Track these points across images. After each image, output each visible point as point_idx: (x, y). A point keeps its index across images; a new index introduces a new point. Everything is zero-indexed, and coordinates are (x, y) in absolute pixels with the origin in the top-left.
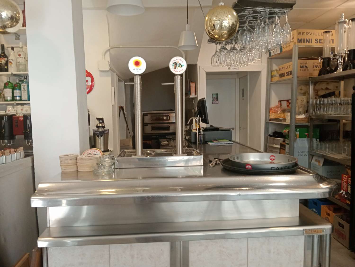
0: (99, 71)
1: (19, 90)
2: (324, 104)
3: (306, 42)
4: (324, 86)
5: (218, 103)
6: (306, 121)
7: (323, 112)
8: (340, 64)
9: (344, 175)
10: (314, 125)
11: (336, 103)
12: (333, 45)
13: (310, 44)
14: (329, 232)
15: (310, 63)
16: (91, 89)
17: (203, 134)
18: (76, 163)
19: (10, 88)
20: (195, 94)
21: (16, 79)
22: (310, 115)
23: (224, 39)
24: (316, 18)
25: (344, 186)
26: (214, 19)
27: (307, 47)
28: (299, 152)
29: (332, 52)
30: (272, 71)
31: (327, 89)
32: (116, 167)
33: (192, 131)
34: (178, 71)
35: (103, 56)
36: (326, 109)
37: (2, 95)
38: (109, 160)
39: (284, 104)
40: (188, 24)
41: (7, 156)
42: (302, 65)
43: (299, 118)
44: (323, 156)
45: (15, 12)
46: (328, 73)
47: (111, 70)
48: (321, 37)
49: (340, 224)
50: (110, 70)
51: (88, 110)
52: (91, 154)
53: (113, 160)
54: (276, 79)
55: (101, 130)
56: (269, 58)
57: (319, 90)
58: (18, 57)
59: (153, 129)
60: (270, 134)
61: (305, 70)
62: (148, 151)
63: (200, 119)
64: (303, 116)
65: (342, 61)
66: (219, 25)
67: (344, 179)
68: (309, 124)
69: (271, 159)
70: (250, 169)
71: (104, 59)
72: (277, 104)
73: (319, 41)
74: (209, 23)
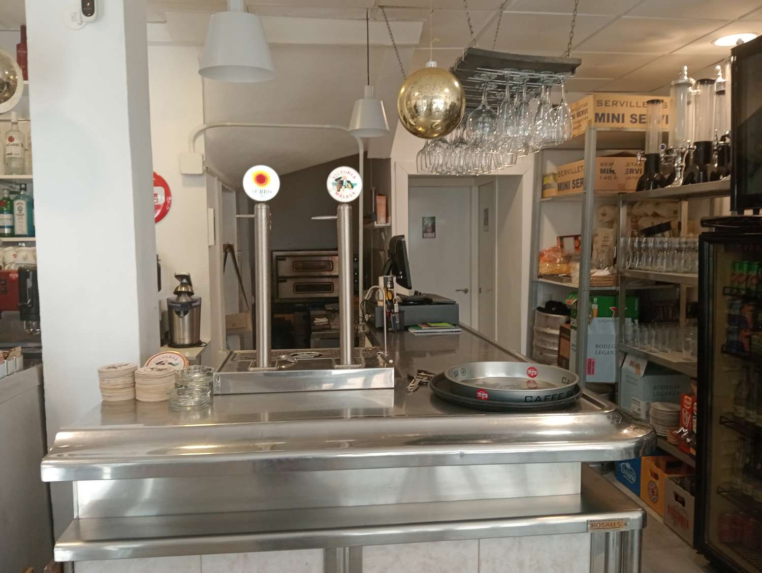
0: (182, 174)
1: (8, 213)
2: (647, 248)
3: (613, 121)
4: (649, 209)
5: (435, 237)
6: (612, 282)
7: (646, 266)
8: (680, 169)
9: (686, 397)
10: (627, 291)
11: (670, 249)
12: (667, 128)
13: (620, 125)
14: (637, 527)
15: (620, 163)
16: (164, 211)
17: (399, 311)
18: (133, 385)
20: (387, 221)
21: (4, 189)
22: (620, 269)
23: (436, 135)
24: (634, 70)
25: (685, 419)
26: (417, 94)
27: (614, 130)
28: (597, 346)
29: (663, 144)
30: (544, 176)
31: (656, 215)
32: (216, 392)
33: (377, 303)
34: (345, 196)
35: (191, 144)
36: (652, 259)
38: (201, 377)
39: (570, 244)
40: (369, 84)
42: (603, 168)
43: (597, 277)
44: (646, 356)
45: (7, 73)
46: (655, 187)
47: (207, 172)
48: (643, 111)
49: (677, 497)
50: (205, 172)
51: (157, 256)
52: (164, 364)
53: (208, 377)
54: (553, 192)
55: (184, 301)
57: (641, 217)
58: (7, 142)
59: (298, 288)
60: (541, 306)
61: (610, 178)
62: (283, 356)
63: (393, 279)
64: (605, 272)
65: (684, 164)
66: (425, 108)
67: (686, 404)
68: (618, 289)
69: (530, 375)
70: (485, 399)
71: (192, 150)
72: (555, 243)
73: (638, 118)
74: (406, 102)
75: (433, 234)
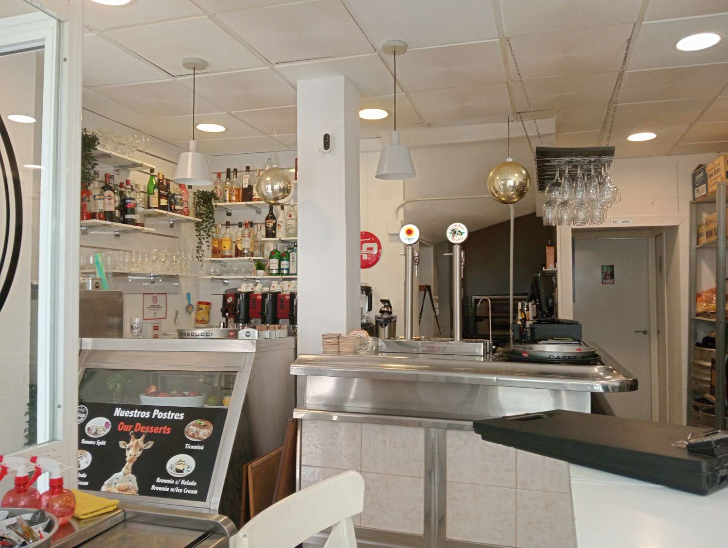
0: (389, 234)
1: (287, 261)
5: (614, 283)
16: (376, 259)
18: (338, 344)
19: (276, 258)
20: (555, 267)
30: (700, 226)
33: (517, 322)
34: (457, 240)
35: (395, 214)
37: (267, 267)
41: (272, 332)
52: (356, 335)
54: (704, 240)
55: (386, 317)
56: (691, 203)
58: (288, 218)
60: (699, 342)
71: (395, 218)
72: (712, 285)
75: (612, 280)
